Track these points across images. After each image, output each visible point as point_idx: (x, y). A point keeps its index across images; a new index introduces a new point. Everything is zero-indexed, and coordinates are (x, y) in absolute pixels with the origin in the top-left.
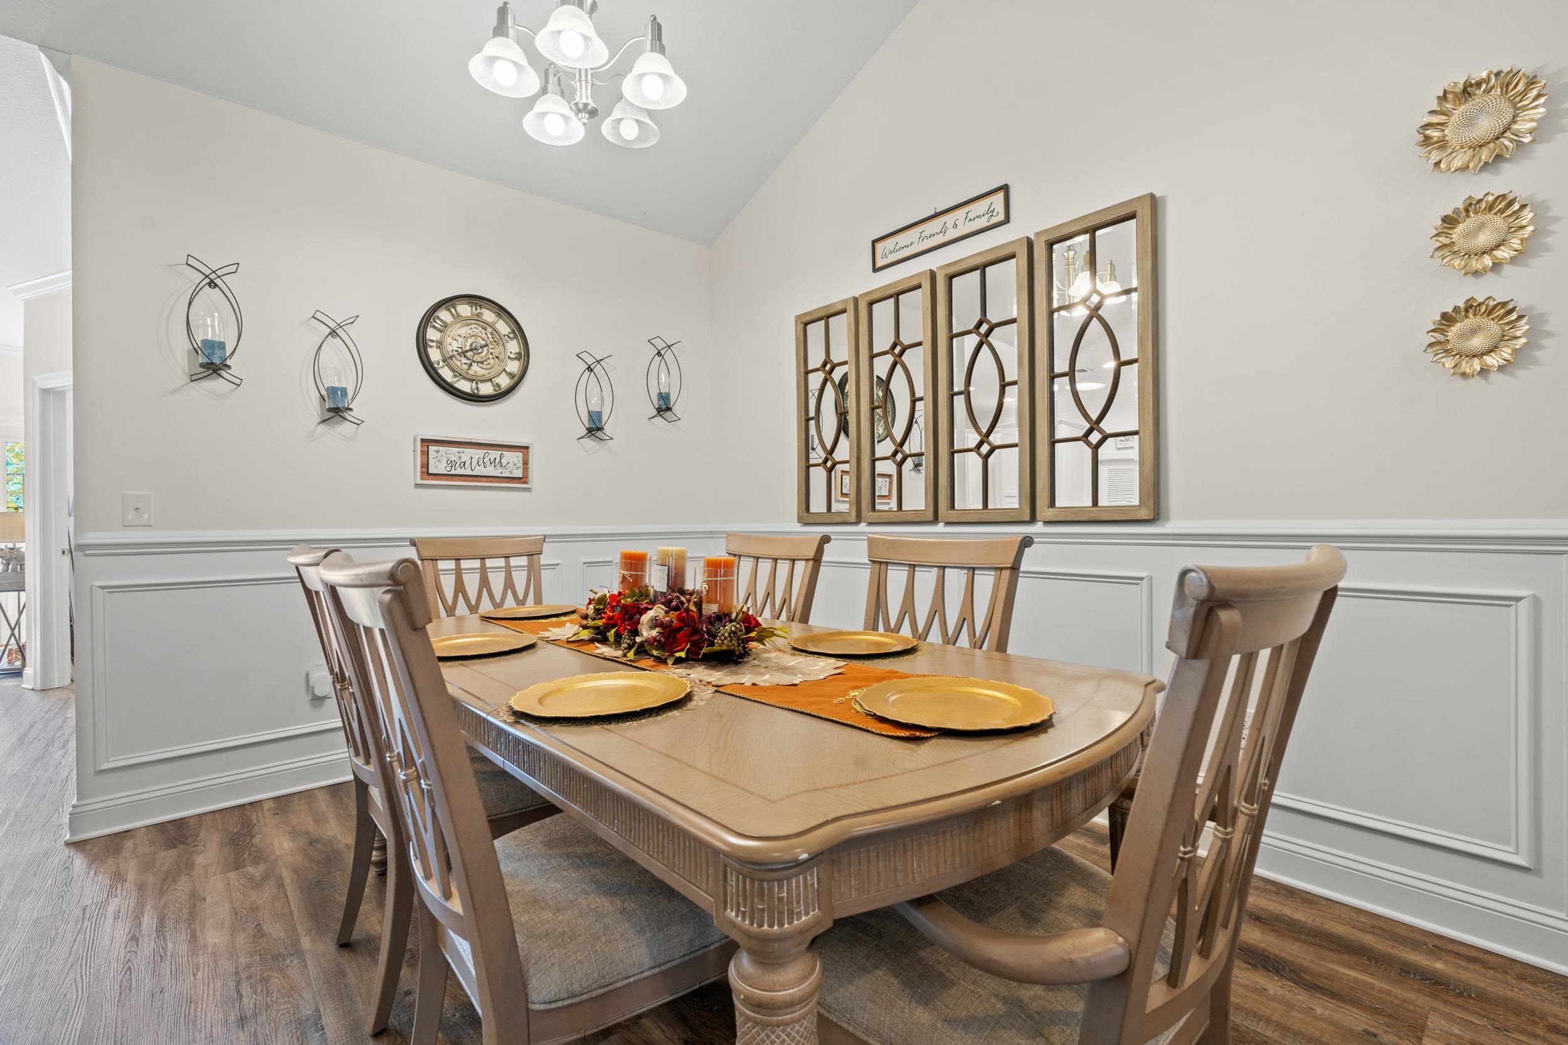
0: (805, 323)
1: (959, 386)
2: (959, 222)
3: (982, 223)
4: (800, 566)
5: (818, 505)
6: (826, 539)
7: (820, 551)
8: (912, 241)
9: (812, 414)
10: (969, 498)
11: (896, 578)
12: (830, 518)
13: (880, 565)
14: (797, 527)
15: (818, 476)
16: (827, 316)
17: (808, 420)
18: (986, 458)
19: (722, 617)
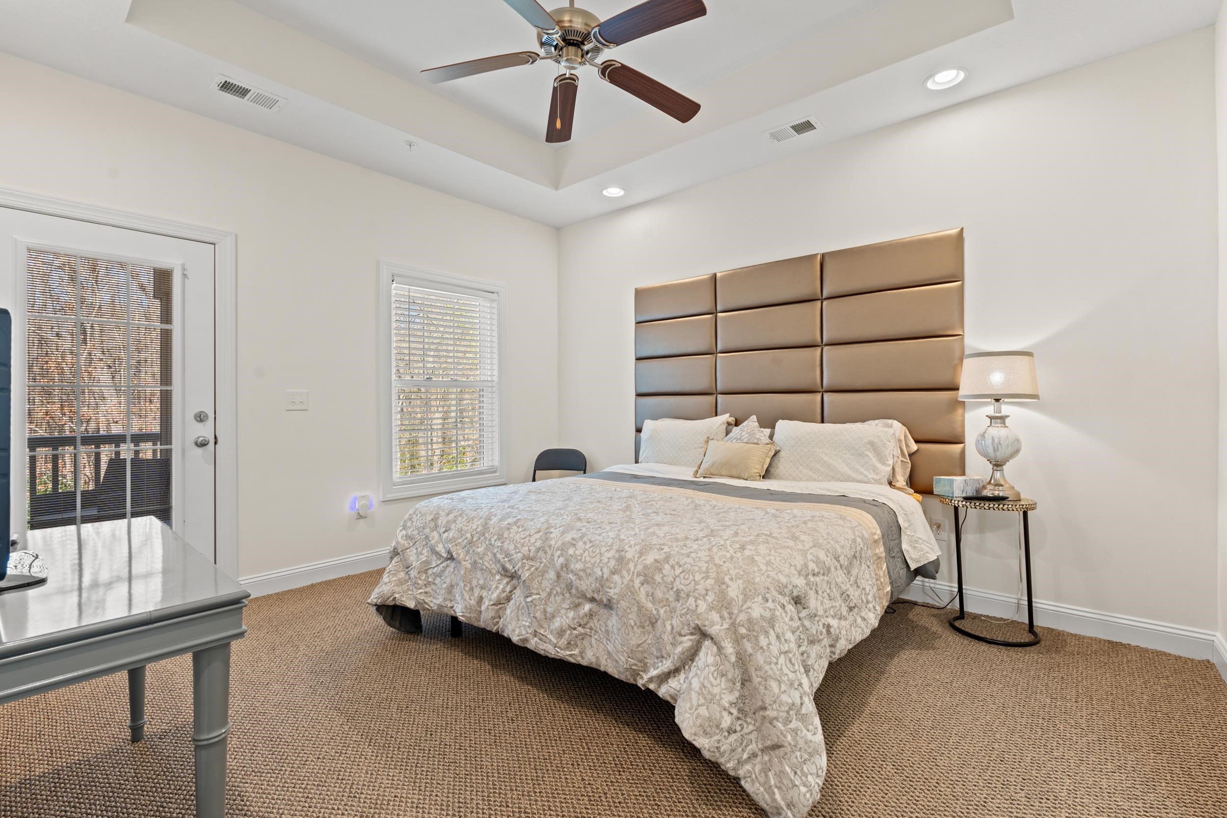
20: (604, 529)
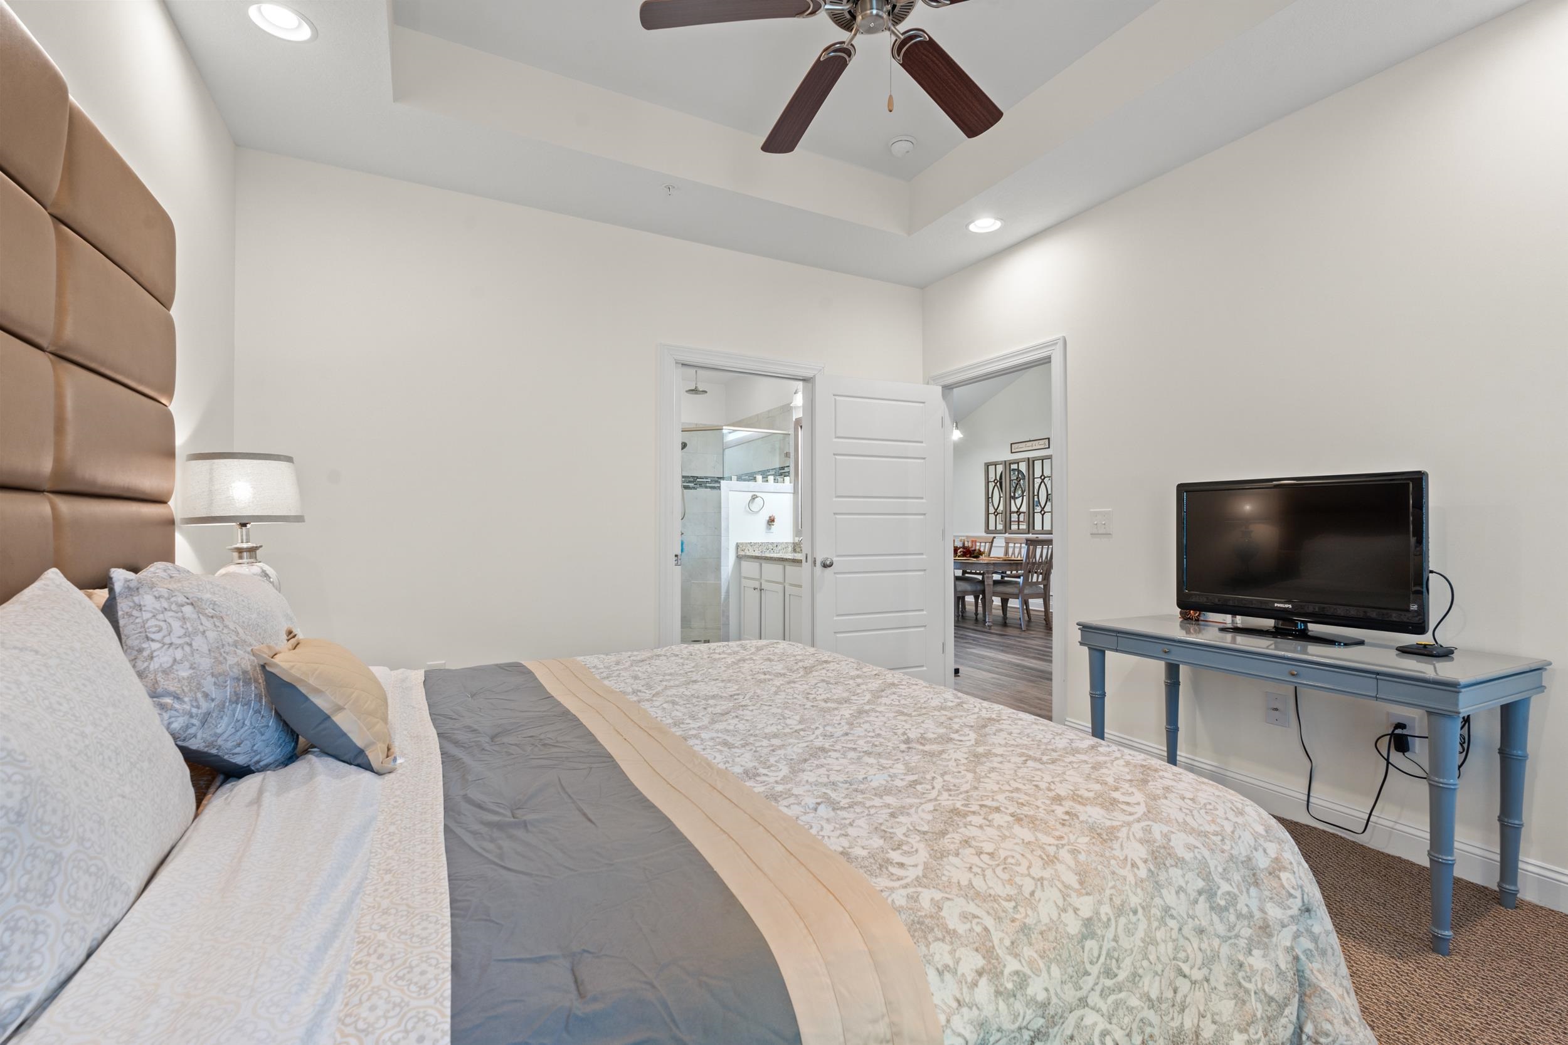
0: (987, 465)
1: (1036, 493)
2: (1036, 445)
3: (1042, 447)
4: (987, 544)
5: (992, 527)
6: (994, 537)
7: (993, 540)
8: (1023, 447)
9: (990, 496)
10: (1038, 527)
11: (1011, 545)
12: (996, 531)
13: (1007, 543)
14: (984, 534)
15: (992, 517)
16: (995, 464)
17: (988, 498)
18: (1043, 515)
19: (975, 550)
20: (868, 742)
